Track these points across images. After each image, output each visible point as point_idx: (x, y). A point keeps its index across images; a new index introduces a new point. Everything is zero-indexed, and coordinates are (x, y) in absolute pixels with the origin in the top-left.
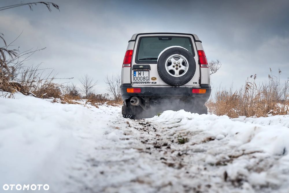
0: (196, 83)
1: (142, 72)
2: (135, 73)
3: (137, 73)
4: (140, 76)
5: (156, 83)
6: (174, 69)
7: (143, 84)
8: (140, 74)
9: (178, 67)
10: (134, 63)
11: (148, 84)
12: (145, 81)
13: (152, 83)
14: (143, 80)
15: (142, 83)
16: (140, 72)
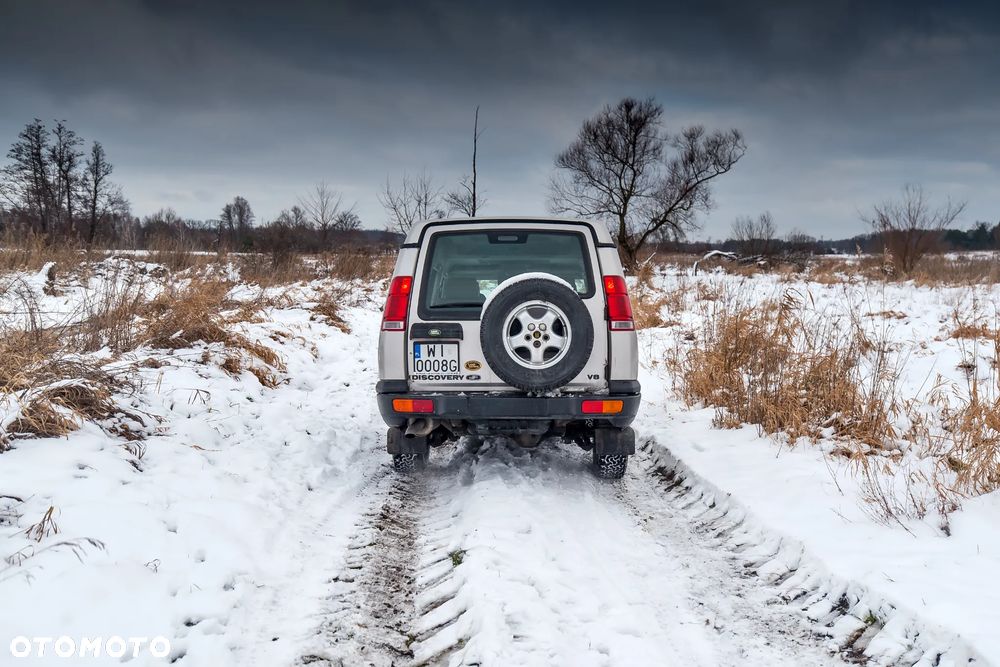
0: (597, 377)
1: (438, 347)
2: (416, 349)
3: (424, 348)
4: (432, 359)
5: (479, 378)
6: (529, 345)
7: (441, 381)
8: (431, 352)
9: (540, 339)
10: (414, 318)
11: (455, 381)
12: (449, 372)
13: (468, 378)
14: (440, 371)
15: (437, 377)
16: (431, 346)
